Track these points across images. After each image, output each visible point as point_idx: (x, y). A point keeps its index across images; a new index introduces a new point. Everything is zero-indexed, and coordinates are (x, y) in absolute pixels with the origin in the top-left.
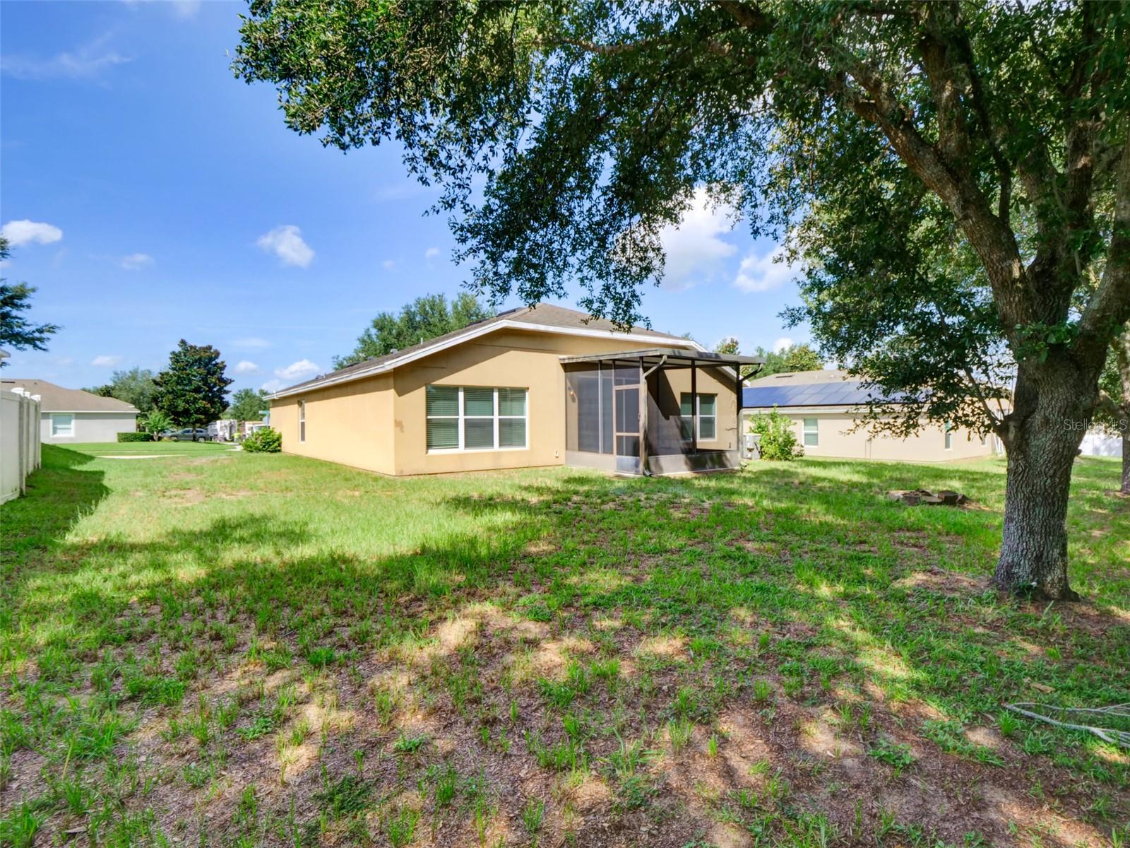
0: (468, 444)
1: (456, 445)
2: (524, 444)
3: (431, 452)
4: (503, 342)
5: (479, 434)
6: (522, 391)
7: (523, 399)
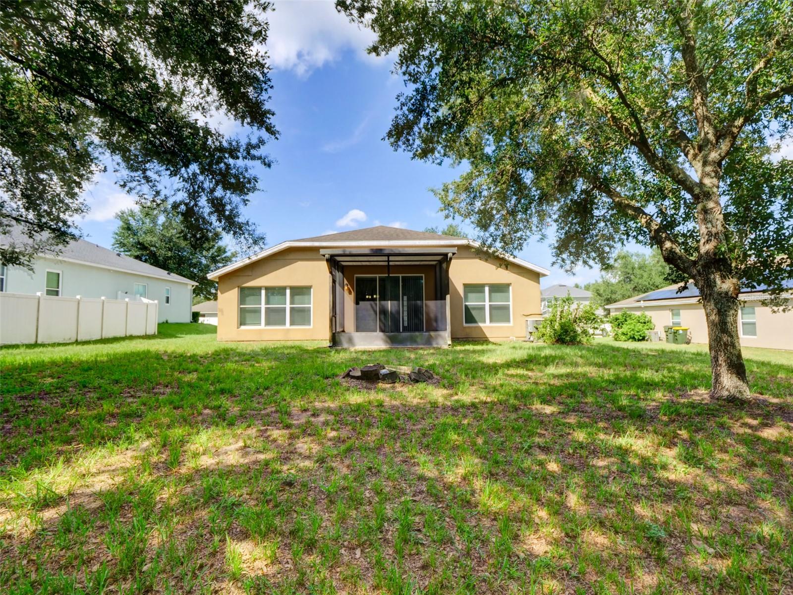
0: (268, 323)
1: (259, 324)
2: (309, 324)
3: (243, 327)
4: (292, 256)
5: (276, 316)
6: (309, 288)
7: (309, 294)
